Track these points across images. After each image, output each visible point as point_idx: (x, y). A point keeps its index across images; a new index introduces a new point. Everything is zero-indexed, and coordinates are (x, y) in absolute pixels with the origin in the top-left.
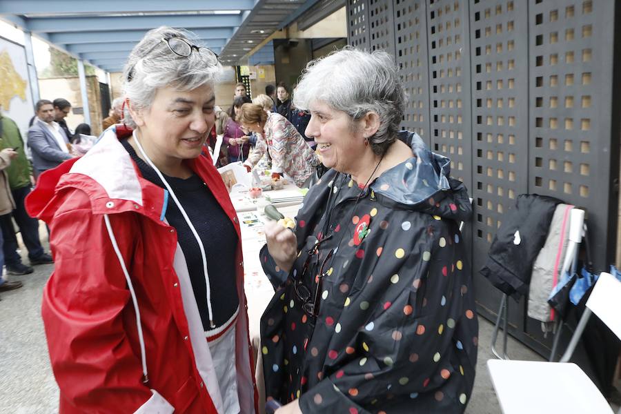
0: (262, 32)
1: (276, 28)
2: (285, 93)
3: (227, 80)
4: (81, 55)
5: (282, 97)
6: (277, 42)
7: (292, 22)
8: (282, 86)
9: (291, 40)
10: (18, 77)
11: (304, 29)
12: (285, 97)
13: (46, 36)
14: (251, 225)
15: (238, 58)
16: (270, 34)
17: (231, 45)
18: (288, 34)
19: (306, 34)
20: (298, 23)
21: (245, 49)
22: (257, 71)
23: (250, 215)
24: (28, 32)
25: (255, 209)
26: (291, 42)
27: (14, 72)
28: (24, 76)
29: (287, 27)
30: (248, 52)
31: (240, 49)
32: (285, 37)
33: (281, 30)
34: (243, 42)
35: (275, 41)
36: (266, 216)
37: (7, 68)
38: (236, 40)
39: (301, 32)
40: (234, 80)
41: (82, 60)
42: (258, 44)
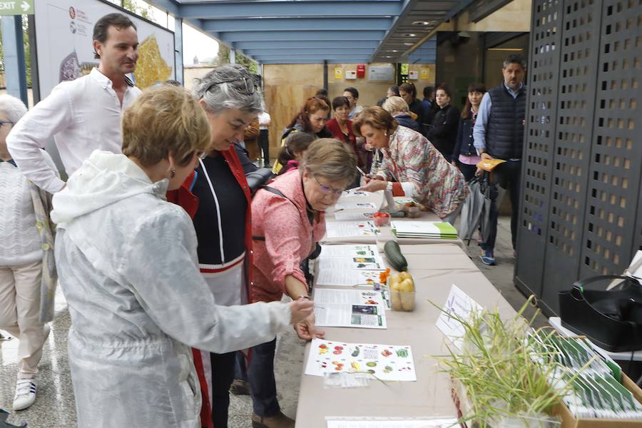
0: (426, 23)
1: (443, 19)
2: (445, 97)
3: (386, 79)
4: (234, 44)
5: (440, 102)
6: (442, 37)
7: (462, 12)
8: (443, 88)
9: (461, 35)
10: (163, 63)
11: (476, 21)
12: (445, 102)
13: (199, 23)
14: (361, 266)
15: (399, 54)
16: (435, 26)
17: (391, 37)
18: (456, 25)
19: (479, 27)
20: (470, 13)
21: (406, 44)
22: (419, 71)
23: (366, 250)
24: (180, 19)
25: (374, 243)
26: (461, 37)
27: (160, 57)
28: (170, 63)
29: (456, 17)
30: (410, 47)
31: (402, 44)
32: (452, 30)
33: (448, 21)
34: (403, 35)
35: (440, 34)
36: (384, 255)
37: (152, 54)
38: (396, 32)
39: (473, 24)
40: (393, 79)
41: (234, 49)
42: (422, 38)
